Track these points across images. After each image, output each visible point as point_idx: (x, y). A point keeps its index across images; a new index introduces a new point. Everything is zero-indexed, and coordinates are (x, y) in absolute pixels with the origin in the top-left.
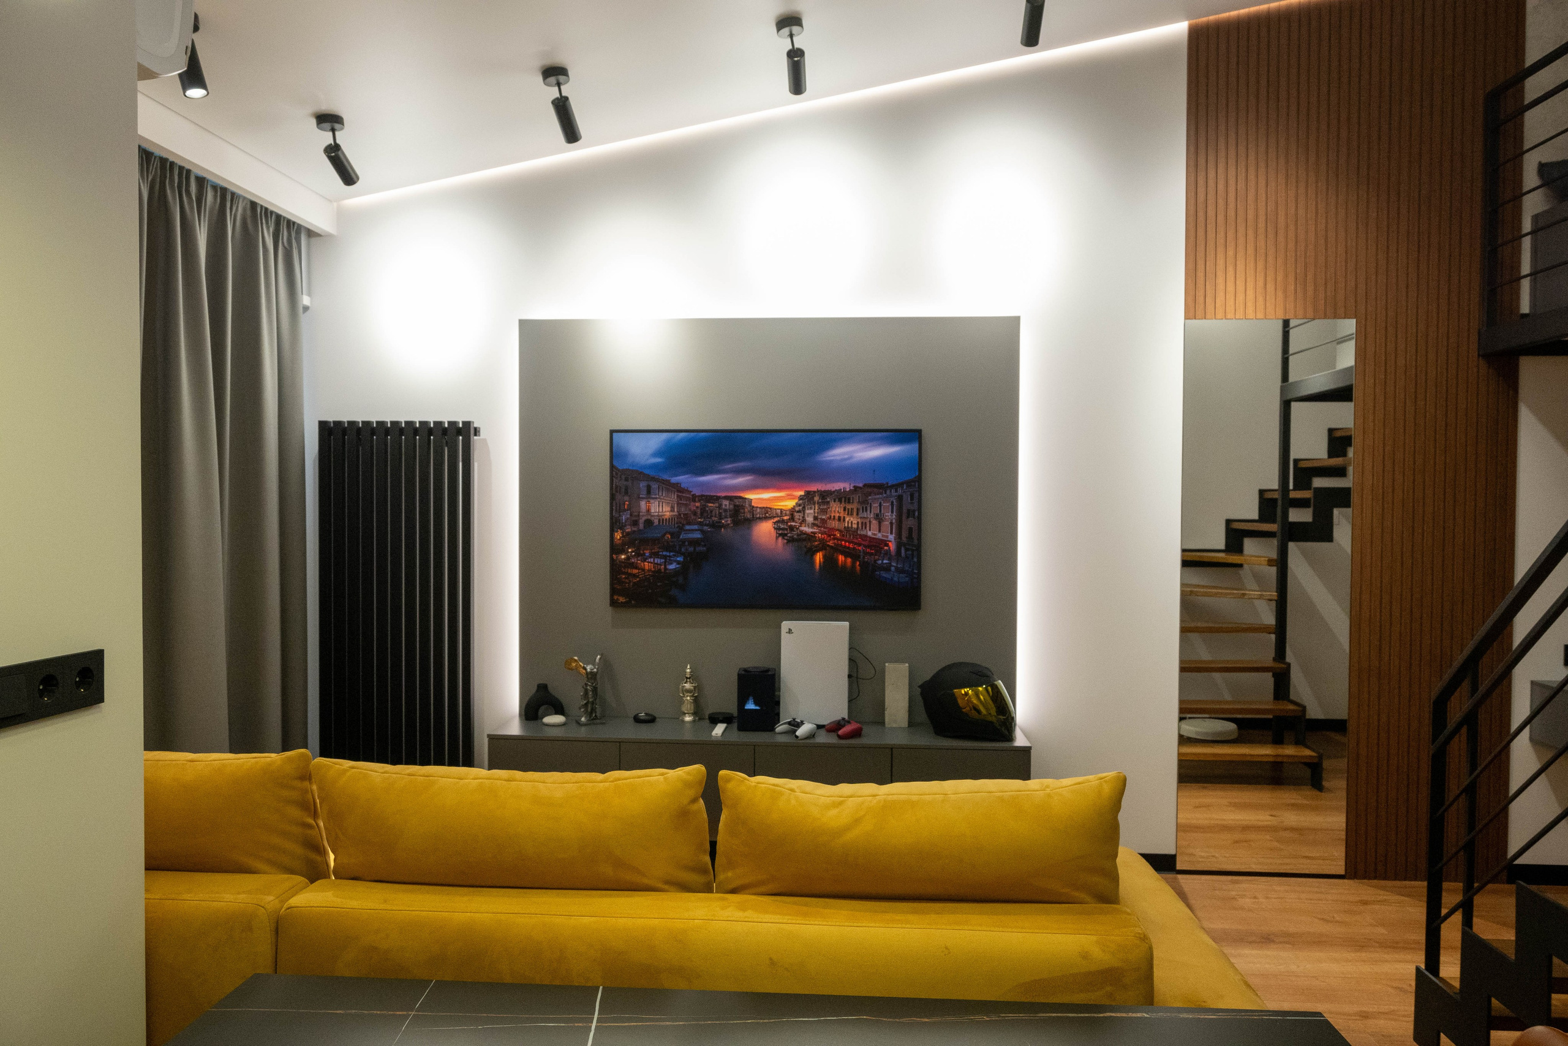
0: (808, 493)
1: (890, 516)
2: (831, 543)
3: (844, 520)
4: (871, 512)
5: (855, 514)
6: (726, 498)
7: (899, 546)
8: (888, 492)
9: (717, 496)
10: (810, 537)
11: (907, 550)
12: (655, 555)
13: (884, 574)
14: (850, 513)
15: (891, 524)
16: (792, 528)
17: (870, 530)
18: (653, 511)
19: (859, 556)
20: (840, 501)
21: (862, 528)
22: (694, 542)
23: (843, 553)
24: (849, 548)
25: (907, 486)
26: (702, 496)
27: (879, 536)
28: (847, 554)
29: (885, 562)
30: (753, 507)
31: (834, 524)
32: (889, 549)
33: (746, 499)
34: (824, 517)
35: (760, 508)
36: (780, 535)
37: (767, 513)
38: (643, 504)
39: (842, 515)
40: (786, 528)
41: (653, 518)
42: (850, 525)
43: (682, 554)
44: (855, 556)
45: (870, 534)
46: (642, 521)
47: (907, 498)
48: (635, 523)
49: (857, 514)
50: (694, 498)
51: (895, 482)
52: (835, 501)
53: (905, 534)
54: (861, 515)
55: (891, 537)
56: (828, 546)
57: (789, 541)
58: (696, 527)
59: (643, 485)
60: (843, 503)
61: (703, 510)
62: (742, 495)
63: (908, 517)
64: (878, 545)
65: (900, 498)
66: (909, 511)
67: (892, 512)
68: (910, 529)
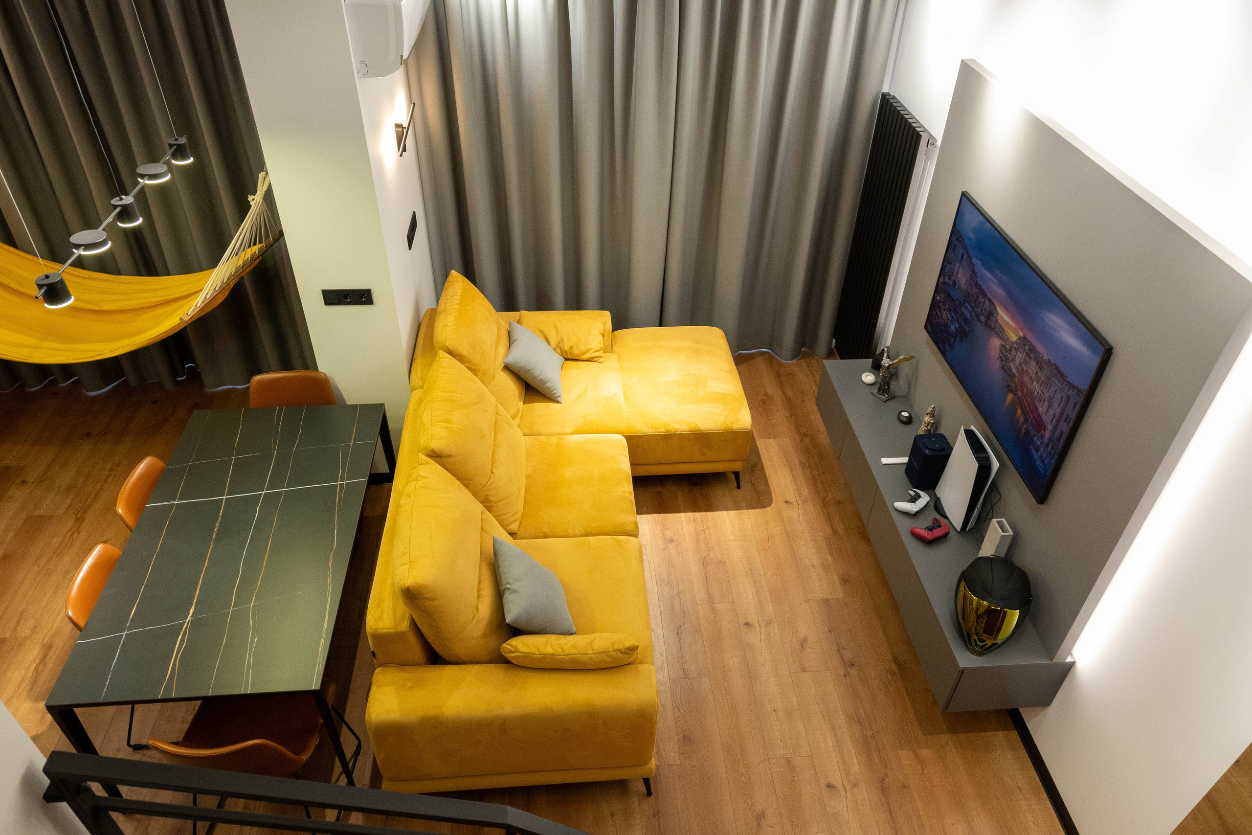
0: (1025, 338)
1: (1056, 409)
2: (1019, 393)
3: (1032, 383)
4: (1048, 392)
5: (1040, 384)
6: (990, 300)
7: (1050, 440)
8: (1064, 385)
9: (986, 294)
10: (1012, 376)
11: (1053, 448)
12: (949, 310)
13: (1034, 451)
14: (1038, 380)
15: (1055, 414)
16: (1007, 359)
17: (1042, 407)
18: (959, 276)
19: (1028, 421)
20: (1037, 363)
21: (1038, 400)
22: (966, 320)
23: (1022, 409)
24: (1026, 408)
25: (1077, 394)
26: (980, 285)
27: (1044, 417)
28: (1023, 413)
29: (1038, 442)
30: (997, 321)
31: (1026, 379)
32: (1045, 434)
33: (996, 309)
34: (1024, 368)
35: (1000, 325)
36: (1001, 358)
37: (1001, 334)
38: (957, 265)
39: (1033, 376)
40: (1005, 356)
41: (957, 281)
42: (1033, 390)
43: (959, 323)
44: (1026, 420)
45: (1040, 409)
46: (952, 279)
47: (1072, 401)
48: (950, 278)
49: (1041, 385)
50: (977, 283)
51: (1072, 382)
52: (1034, 361)
53: (1057, 434)
54: (1042, 388)
55: (1050, 427)
56: (1017, 393)
57: (1003, 368)
58: (970, 309)
59: (962, 250)
60: (1038, 367)
61: (977, 297)
62: (996, 305)
63: (1065, 421)
64: (1040, 425)
65: (1068, 398)
66: (1068, 415)
67: (1059, 406)
68: (1062, 433)
